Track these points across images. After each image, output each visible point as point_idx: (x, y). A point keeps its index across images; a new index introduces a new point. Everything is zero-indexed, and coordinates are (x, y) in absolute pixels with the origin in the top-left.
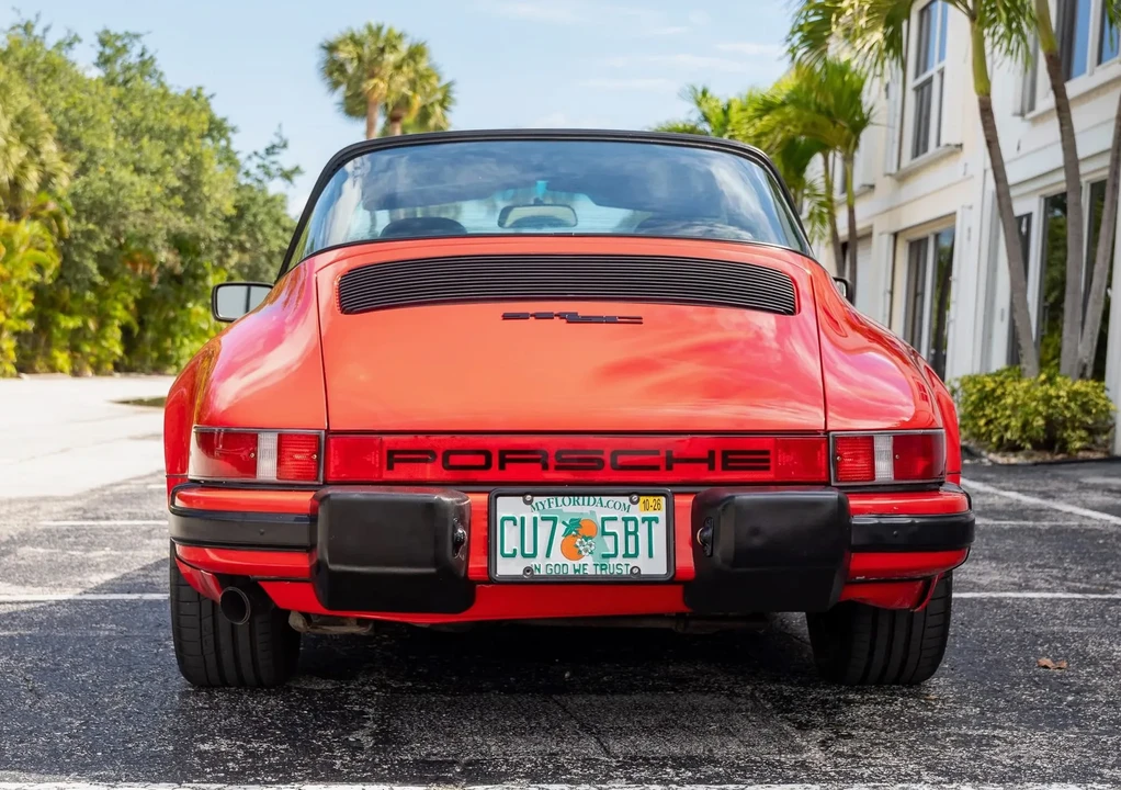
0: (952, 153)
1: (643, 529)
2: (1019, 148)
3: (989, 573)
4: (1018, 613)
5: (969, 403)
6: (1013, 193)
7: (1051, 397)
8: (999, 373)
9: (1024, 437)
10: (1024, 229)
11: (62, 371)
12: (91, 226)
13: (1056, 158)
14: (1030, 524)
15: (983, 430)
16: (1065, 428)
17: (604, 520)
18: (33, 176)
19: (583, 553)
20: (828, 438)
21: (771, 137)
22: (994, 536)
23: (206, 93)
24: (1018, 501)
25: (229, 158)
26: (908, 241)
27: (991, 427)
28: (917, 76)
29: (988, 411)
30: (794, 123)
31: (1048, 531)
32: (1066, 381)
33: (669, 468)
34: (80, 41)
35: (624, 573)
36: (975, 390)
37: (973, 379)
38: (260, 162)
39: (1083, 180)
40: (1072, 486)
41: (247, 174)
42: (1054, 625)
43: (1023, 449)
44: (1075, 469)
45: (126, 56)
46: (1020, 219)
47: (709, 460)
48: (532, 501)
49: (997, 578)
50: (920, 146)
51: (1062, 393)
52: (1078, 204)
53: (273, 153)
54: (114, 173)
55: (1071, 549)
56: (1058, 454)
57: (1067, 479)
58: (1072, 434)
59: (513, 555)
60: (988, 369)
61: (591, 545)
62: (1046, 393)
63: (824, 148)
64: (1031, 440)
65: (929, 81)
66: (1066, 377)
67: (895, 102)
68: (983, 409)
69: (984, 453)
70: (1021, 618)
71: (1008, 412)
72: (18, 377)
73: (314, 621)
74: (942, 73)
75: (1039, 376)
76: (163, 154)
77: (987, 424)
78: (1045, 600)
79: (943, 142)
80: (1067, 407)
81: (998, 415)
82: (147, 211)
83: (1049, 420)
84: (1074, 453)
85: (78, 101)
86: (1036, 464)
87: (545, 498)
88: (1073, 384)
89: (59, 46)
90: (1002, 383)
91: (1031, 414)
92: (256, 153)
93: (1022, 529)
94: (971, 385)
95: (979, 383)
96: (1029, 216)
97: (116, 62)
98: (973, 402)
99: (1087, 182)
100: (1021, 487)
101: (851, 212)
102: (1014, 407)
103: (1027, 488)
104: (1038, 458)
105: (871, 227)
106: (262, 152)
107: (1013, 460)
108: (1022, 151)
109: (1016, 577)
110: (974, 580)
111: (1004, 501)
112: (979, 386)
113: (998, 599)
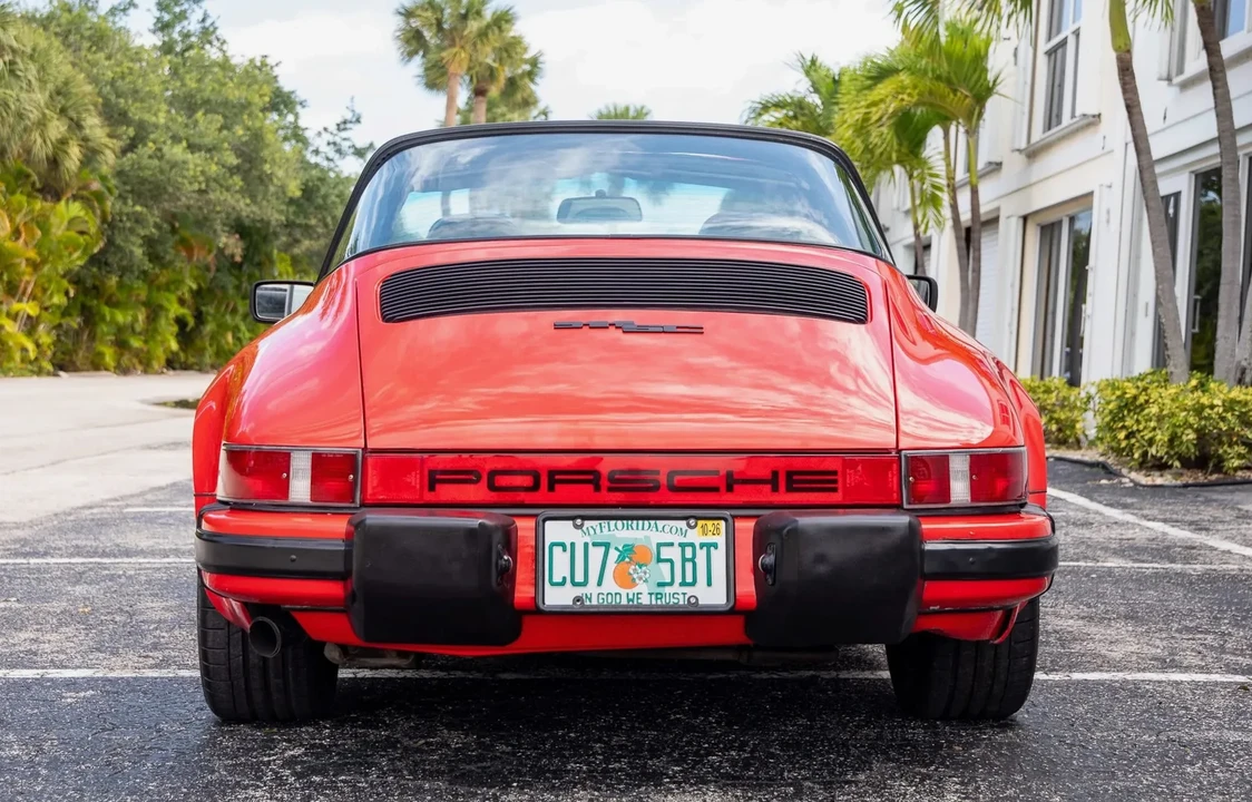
0: (1089, 125)
1: (701, 555)
2: (1165, 118)
3: (1123, 641)
4: (1159, 706)
5: (1107, 411)
6: (1158, 169)
7: (1203, 407)
8: (1141, 378)
9: (1172, 453)
10: (1171, 211)
11: (106, 369)
12: (138, 208)
13: (1208, 128)
14: (1178, 567)
15: (1123, 444)
16: (1221, 443)
17: (659, 545)
18: (75, 152)
19: (637, 581)
20: (900, 457)
21: (882, 106)
22: (1131, 585)
23: (269, 61)
24: (1164, 534)
25: (297, 135)
26: (1038, 225)
27: (1133, 441)
28: (1049, 39)
29: (1129, 422)
30: (908, 91)
31: (1200, 578)
32: (1221, 387)
33: (730, 489)
34: (135, 6)
35: (681, 603)
36: (1114, 397)
37: (1112, 385)
38: (331, 139)
39: (1241, 153)
40: (1229, 515)
41: (317, 152)
42: (1210, 729)
43: (1171, 467)
44: (1232, 492)
45: (185, 23)
46: (1166, 199)
47: (773, 480)
48: (582, 525)
49: (1134, 648)
50: (1053, 117)
51: (1216, 402)
52: (1235, 180)
53: (345, 129)
54: (166, 149)
55: (1230, 604)
56: (1211, 474)
57: (1223, 505)
58: (1229, 450)
59: (563, 583)
60: (1130, 372)
61: (645, 573)
62: (1198, 402)
63: (945, 120)
64: (1180, 458)
65: (1064, 43)
66: (1221, 384)
67: (1025, 69)
68: (1122, 419)
69: (1124, 471)
70: (1164, 715)
71: (1152, 424)
72: (56, 375)
73: (351, 652)
74: (1077, 33)
75: (1189, 382)
76: (220, 130)
77: (1127, 437)
78: (1197, 683)
79: (1078, 113)
80: (1223, 419)
81: (1141, 427)
82: (200, 191)
83: (1201, 434)
84: (1232, 473)
85: (126, 71)
86: (1186, 486)
87: (597, 522)
88: (1229, 391)
89: (113, 11)
90: (1145, 389)
91: (1179, 426)
92: (325, 129)
93: (1167, 575)
94: (1109, 391)
95: (1118, 389)
96: (1177, 195)
97: (173, 27)
98: (1111, 412)
99: (1246, 155)
100: (1168, 516)
101: (975, 192)
102: (1160, 419)
103: (1175, 516)
104: (1188, 478)
105: (998, 209)
106: (333, 128)
107: (1159, 481)
108: (1169, 121)
109: (1158, 647)
110: (1104, 652)
111: (1147, 534)
112: (1118, 393)
113: (1134, 683)
